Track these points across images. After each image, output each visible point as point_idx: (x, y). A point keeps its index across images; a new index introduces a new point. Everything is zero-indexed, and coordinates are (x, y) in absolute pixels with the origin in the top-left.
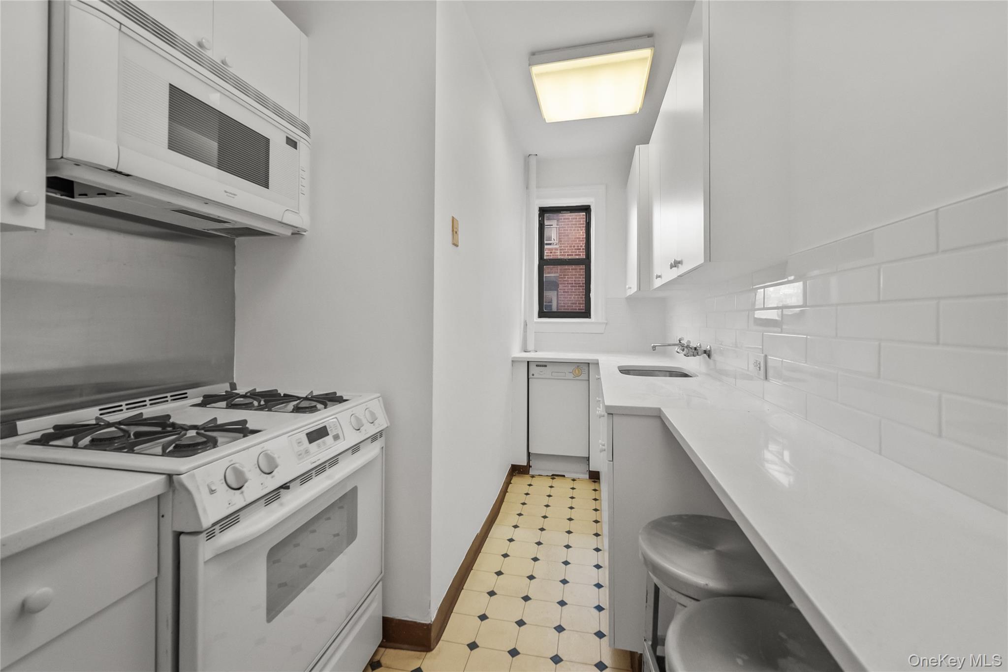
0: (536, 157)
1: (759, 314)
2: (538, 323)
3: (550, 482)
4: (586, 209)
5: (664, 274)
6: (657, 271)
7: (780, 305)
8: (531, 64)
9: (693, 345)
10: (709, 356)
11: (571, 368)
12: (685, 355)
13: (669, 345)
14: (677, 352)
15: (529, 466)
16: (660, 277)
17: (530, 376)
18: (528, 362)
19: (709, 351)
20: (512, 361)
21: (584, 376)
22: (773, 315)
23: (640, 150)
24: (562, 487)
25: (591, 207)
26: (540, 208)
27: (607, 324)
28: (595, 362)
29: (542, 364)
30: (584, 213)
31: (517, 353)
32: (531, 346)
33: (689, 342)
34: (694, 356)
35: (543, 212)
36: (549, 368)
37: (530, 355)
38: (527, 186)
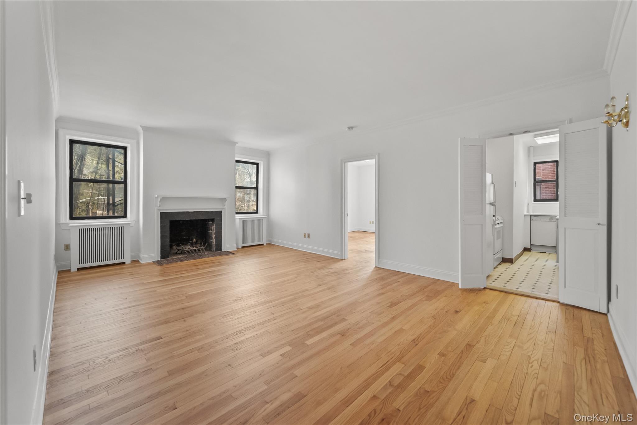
2: (533, 203)
3: (540, 253)
4: (556, 162)
11: (549, 218)
15: (531, 248)
17: (532, 220)
18: (531, 216)
20: (524, 215)
24: (545, 255)
26: (534, 162)
29: (537, 216)
30: (555, 164)
31: (525, 213)
32: (531, 211)
35: (535, 164)
36: (540, 218)
37: (532, 214)
38: (529, 156)
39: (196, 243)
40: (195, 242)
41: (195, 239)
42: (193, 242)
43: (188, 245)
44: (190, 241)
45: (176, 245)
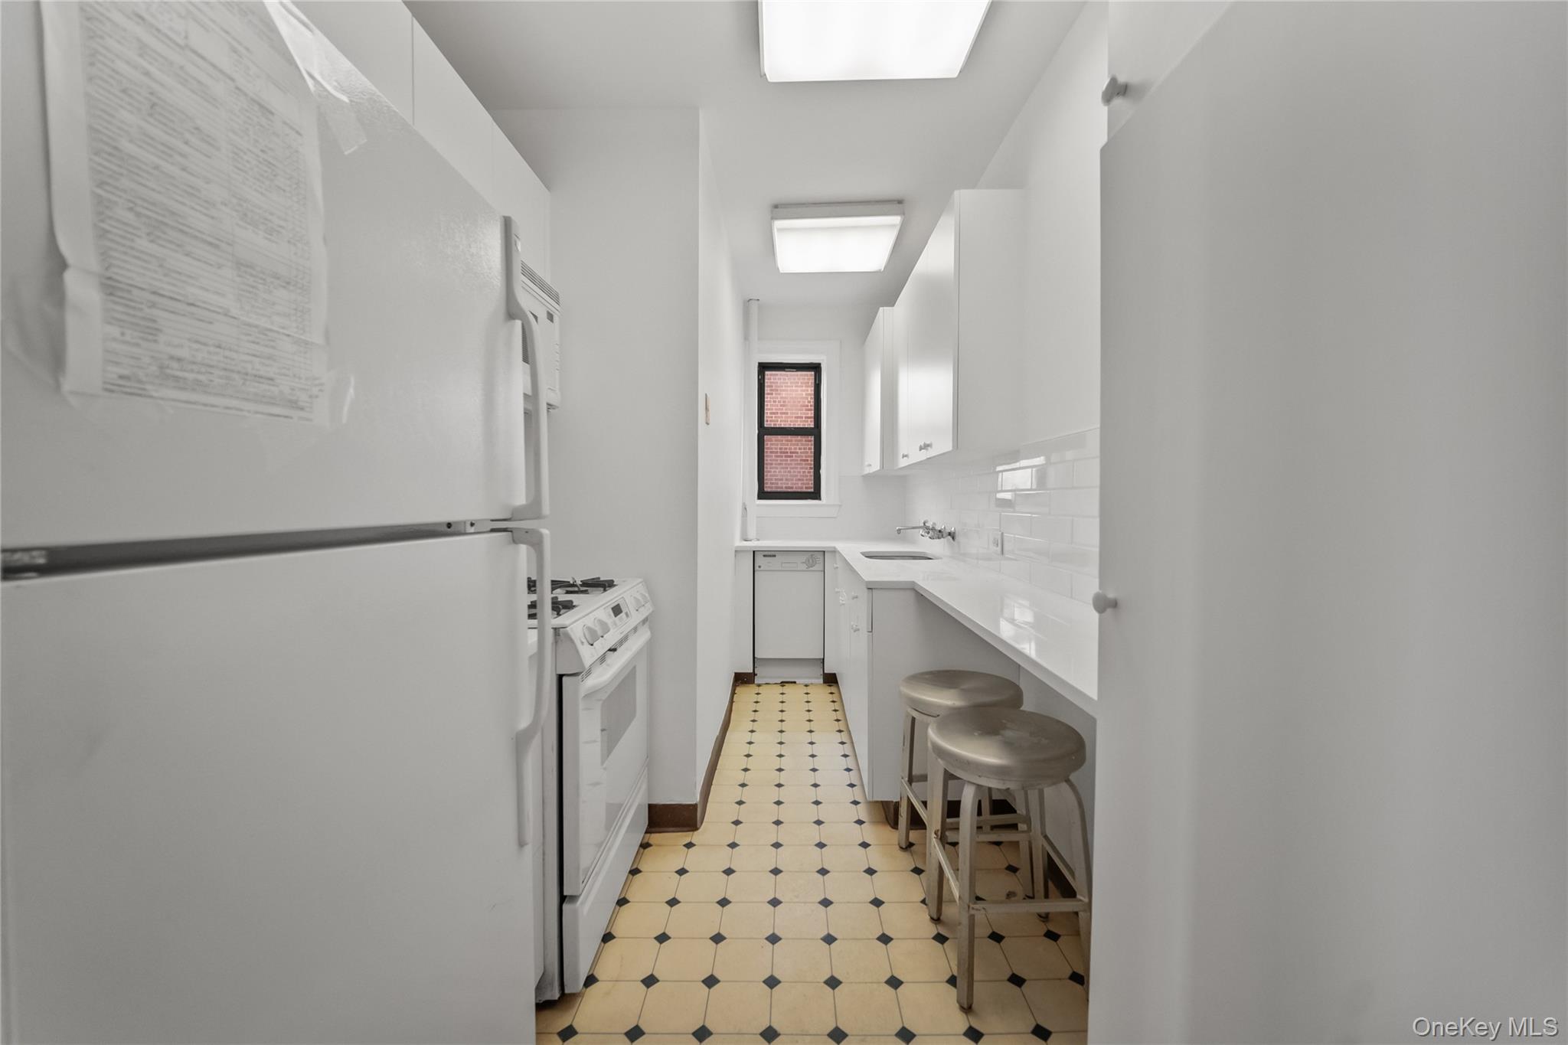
0: (756, 302)
1: (1000, 496)
2: (758, 505)
3: (780, 689)
4: (816, 368)
5: (909, 453)
6: (902, 450)
7: (1014, 488)
8: (774, 218)
9: (938, 528)
10: (953, 538)
11: (804, 558)
12: (930, 538)
13: (914, 528)
14: (922, 535)
15: (754, 674)
16: (906, 456)
17: (757, 568)
18: (754, 552)
19: (954, 533)
20: (736, 551)
21: (819, 567)
22: (1008, 496)
23: (883, 312)
24: (793, 694)
25: (822, 366)
26: (759, 363)
27: (840, 506)
28: (833, 549)
29: (770, 554)
30: (813, 373)
31: (739, 543)
32: (752, 534)
33: (934, 524)
34: (939, 538)
35: (763, 368)
36: (779, 558)
37: (754, 544)
38: (746, 337)
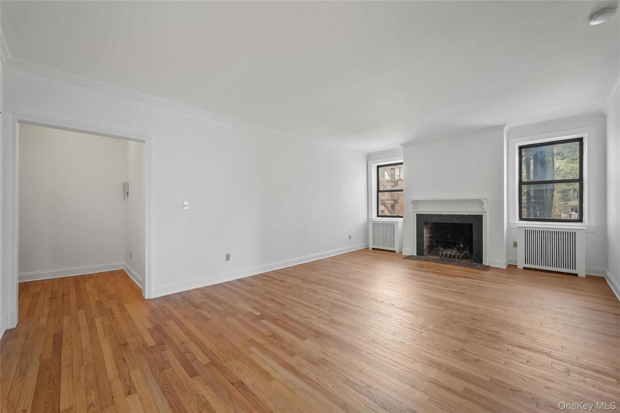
39: (464, 249)
40: (462, 248)
41: (462, 244)
42: (460, 247)
43: (454, 249)
44: (457, 246)
45: (442, 247)
